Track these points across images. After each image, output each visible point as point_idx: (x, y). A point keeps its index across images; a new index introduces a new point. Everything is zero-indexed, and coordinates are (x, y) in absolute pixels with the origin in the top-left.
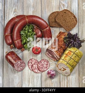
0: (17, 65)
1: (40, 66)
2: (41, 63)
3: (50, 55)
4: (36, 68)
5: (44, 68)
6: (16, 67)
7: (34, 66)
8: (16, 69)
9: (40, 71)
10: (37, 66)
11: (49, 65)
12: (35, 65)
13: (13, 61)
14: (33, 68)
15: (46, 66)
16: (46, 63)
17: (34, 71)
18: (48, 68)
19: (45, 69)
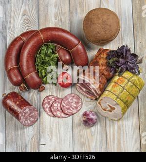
0: (23, 114)
1: (64, 105)
2: (67, 101)
3: (83, 88)
4: (58, 109)
5: (71, 109)
6: (22, 119)
7: (55, 105)
8: (24, 122)
9: (64, 113)
10: (59, 105)
11: (80, 104)
12: (56, 103)
13: (16, 108)
14: (52, 109)
15: (75, 105)
16: (75, 100)
17: (55, 113)
18: (79, 108)
19: (74, 111)
